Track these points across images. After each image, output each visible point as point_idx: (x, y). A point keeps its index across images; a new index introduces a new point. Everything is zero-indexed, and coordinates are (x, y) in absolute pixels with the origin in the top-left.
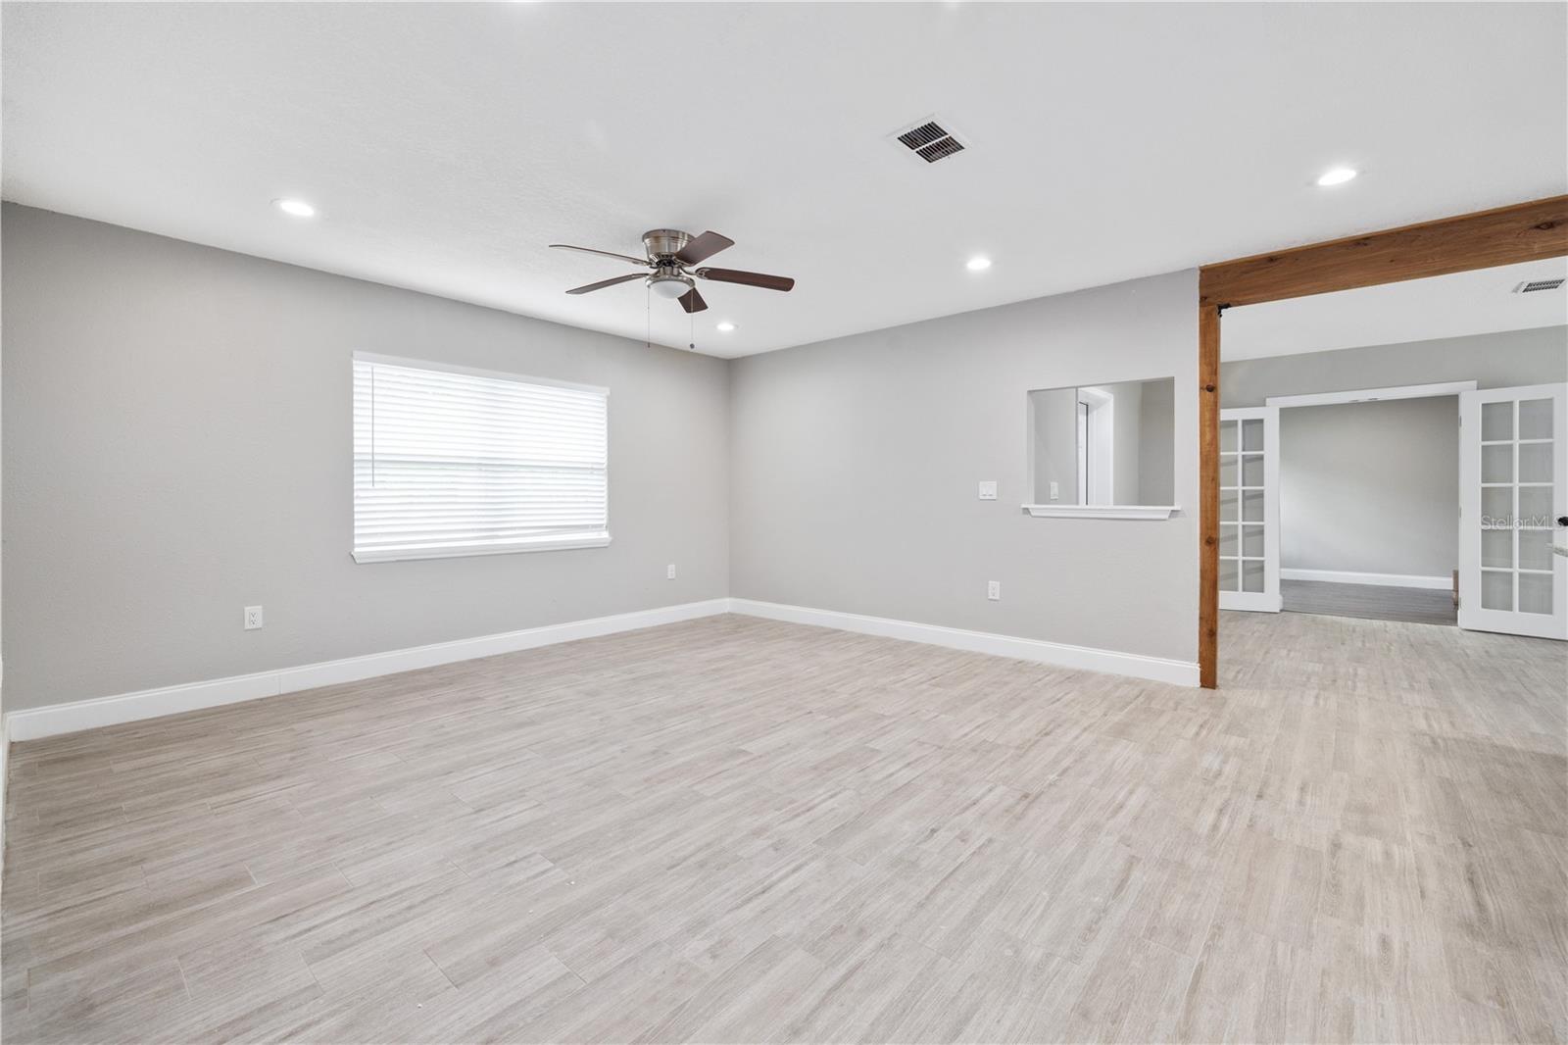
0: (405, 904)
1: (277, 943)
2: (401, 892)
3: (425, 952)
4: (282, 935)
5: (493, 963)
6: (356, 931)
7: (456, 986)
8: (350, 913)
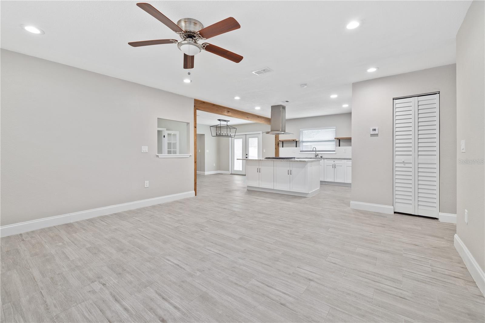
0: (368, 275)
1: (407, 292)
2: (365, 278)
3: (375, 265)
4: (405, 293)
5: (367, 256)
6: (385, 279)
7: (377, 258)
8: (382, 284)
